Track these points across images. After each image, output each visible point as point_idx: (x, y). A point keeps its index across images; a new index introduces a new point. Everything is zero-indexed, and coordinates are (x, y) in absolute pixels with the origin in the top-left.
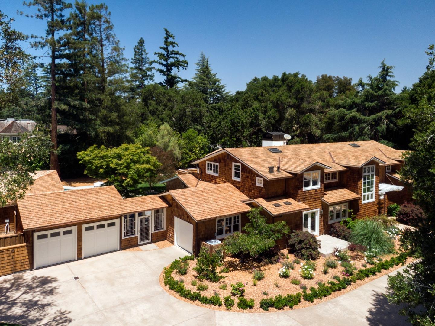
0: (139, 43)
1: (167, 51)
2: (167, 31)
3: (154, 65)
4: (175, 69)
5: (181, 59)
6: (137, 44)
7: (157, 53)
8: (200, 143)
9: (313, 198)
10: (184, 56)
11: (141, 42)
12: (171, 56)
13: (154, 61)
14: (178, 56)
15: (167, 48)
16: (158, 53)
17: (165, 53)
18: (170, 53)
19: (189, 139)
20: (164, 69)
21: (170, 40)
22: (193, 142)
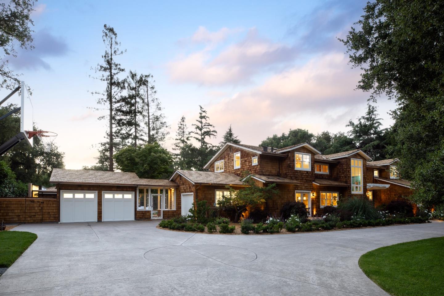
0: (181, 120)
1: (201, 123)
2: (201, 108)
3: (192, 134)
4: (207, 137)
5: (212, 129)
7: (194, 125)
9: (304, 179)
11: (183, 119)
12: (204, 127)
13: (192, 132)
14: (210, 127)
15: (201, 121)
18: (203, 124)
20: (200, 138)
21: (204, 114)
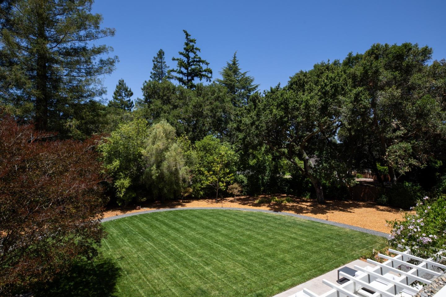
0: (158, 55)
1: (188, 57)
2: (187, 35)
4: (196, 79)
5: (204, 67)
6: (156, 56)
7: (176, 58)
8: (223, 156)
10: (207, 64)
11: (161, 54)
12: (192, 63)
14: (200, 64)
15: (188, 54)
16: (177, 60)
17: (185, 59)
18: (191, 60)
19: (206, 149)
20: (185, 79)
21: (191, 45)
22: (212, 154)
